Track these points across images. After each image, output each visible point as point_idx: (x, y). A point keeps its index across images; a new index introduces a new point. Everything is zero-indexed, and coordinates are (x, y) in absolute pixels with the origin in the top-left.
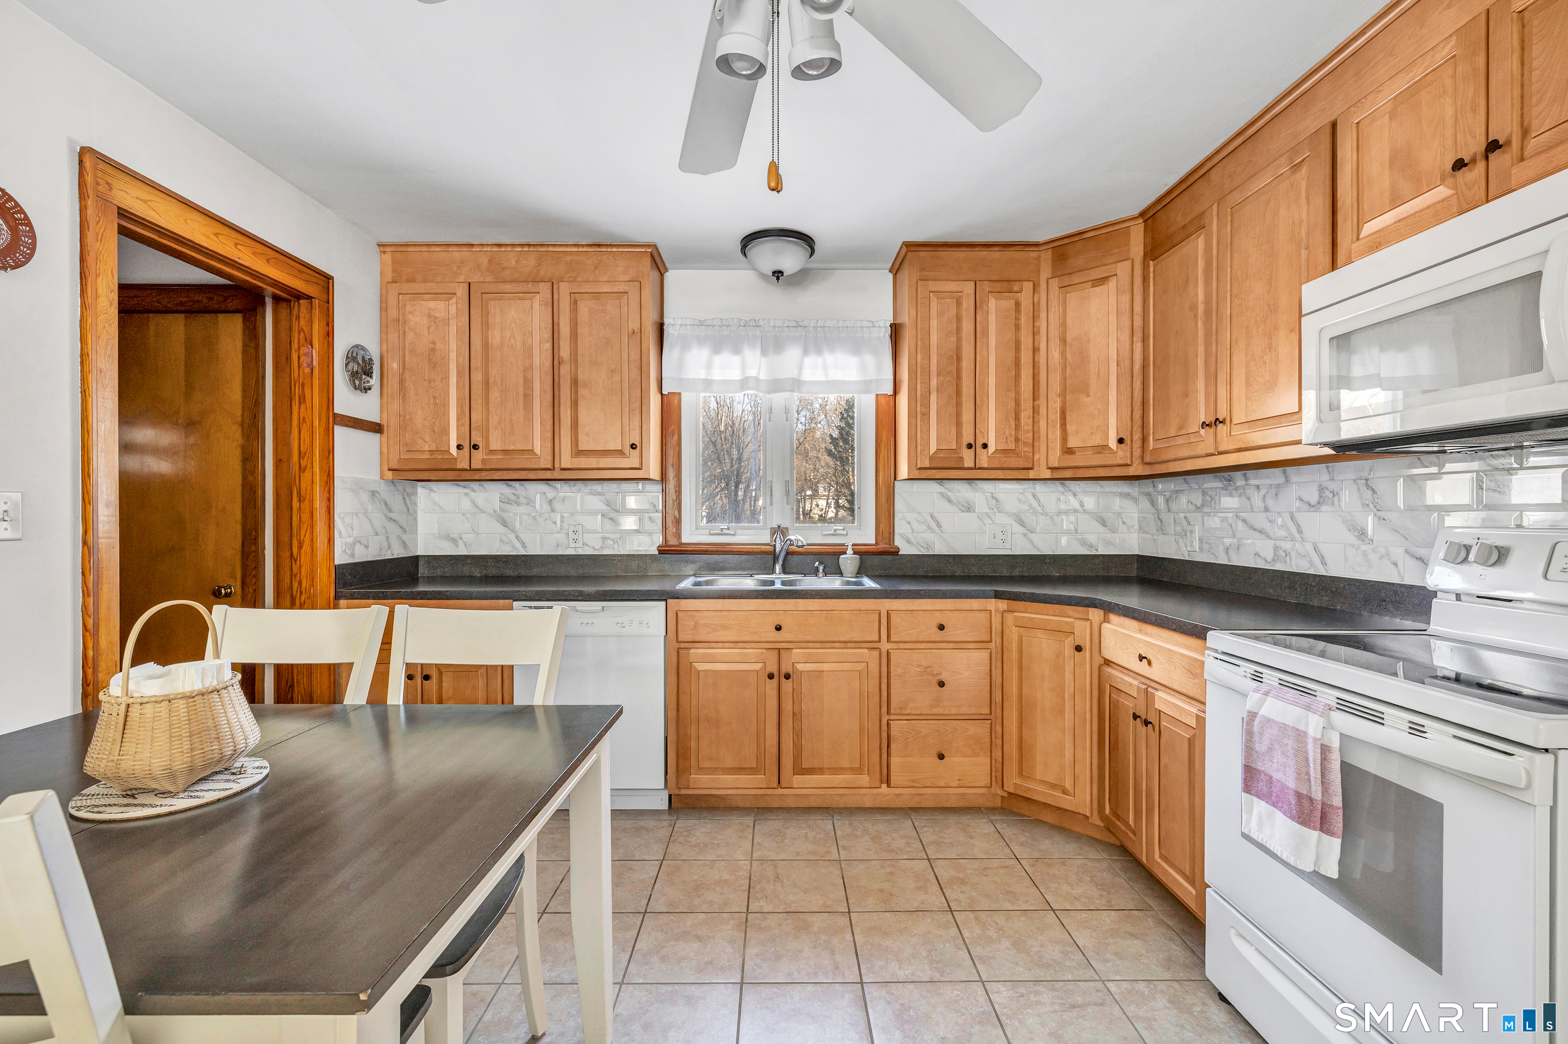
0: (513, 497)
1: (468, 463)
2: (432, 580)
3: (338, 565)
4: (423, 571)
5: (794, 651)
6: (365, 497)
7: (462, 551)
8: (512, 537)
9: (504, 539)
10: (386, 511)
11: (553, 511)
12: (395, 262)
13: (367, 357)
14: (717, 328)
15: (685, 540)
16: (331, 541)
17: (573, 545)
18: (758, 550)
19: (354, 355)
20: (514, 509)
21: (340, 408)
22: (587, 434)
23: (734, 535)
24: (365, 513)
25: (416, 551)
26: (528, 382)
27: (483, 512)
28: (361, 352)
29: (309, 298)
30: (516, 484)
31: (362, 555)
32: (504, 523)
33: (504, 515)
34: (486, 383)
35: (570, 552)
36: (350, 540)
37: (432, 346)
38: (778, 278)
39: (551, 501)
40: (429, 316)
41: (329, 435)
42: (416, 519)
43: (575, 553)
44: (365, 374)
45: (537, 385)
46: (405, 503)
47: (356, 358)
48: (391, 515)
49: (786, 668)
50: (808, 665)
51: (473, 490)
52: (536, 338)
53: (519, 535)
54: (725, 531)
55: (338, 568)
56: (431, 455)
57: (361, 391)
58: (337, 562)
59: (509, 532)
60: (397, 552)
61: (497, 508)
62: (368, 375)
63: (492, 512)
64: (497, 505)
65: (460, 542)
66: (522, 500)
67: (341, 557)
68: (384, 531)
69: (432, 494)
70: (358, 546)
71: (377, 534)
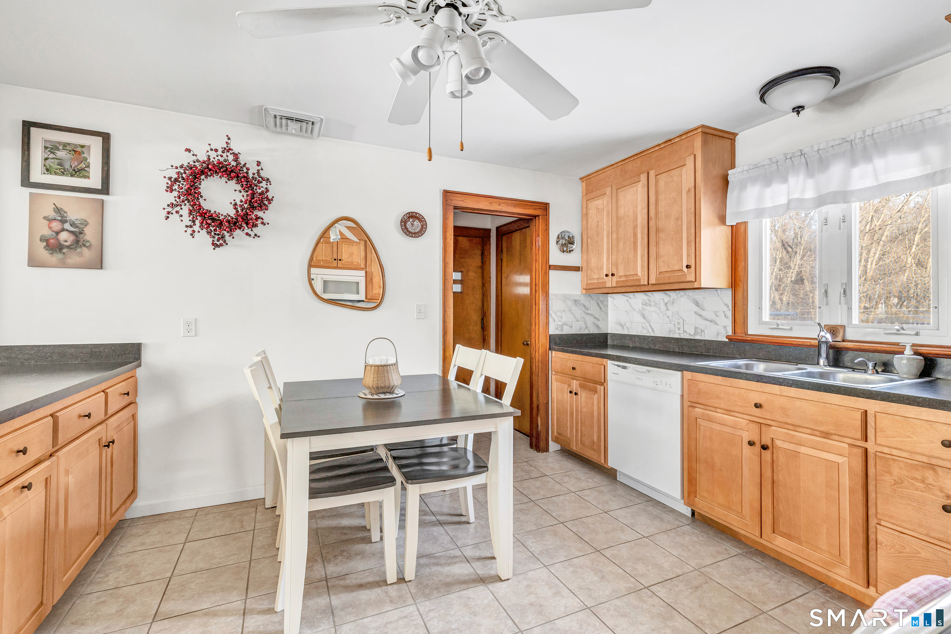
0: (648, 301)
1: (610, 284)
2: (614, 347)
3: (552, 335)
4: (610, 342)
5: (773, 428)
6: (570, 303)
7: (626, 332)
8: (647, 325)
9: (644, 325)
10: (584, 310)
11: (667, 310)
12: (587, 185)
13: (571, 236)
14: (767, 167)
15: (750, 332)
16: (547, 323)
17: (677, 331)
18: (808, 344)
19: (563, 236)
20: (648, 308)
21: (553, 261)
22: (664, 262)
23: (791, 329)
24: (570, 311)
25: (608, 331)
26: (635, 235)
27: (634, 310)
28: (567, 234)
29: (538, 216)
30: (649, 294)
31: (567, 331)
32: (644, 317)
33: (644, 312)
34: (617, 238)
35: (677, 336)
36: (560, 323)
37: (597, 224)
38: (798, 113)
39: (666, 303)
40: (597, 208)
41: (546, 275)
42: (607, 314)
43: (679, 337)
44: (570, 244)
45: (639, 235)
46: (599, 305)
47: (564, 237)
48: (589, 312)
49: (766, 441)
50: (786, 443)
51: (630, 298)
52: (639, 208)
53: (651, 324)
54: (780, 327)
55: (550, 336)
56: (597, 280)
57: (567, 252)
58: (551, 333)
59: (646, 322)
60: (593, 330)
61: (641, 309)
62: (572, 244)
63: (638, 310)
64: (640, 306)
65: (625, 327)
66: (652, 303)
67: (553, 330)
68: (583, 319)
69: (614, 301)
70: (565, 327)
71: (578, 321)
